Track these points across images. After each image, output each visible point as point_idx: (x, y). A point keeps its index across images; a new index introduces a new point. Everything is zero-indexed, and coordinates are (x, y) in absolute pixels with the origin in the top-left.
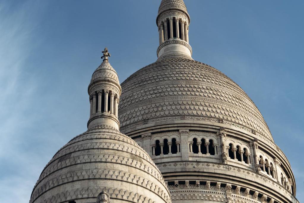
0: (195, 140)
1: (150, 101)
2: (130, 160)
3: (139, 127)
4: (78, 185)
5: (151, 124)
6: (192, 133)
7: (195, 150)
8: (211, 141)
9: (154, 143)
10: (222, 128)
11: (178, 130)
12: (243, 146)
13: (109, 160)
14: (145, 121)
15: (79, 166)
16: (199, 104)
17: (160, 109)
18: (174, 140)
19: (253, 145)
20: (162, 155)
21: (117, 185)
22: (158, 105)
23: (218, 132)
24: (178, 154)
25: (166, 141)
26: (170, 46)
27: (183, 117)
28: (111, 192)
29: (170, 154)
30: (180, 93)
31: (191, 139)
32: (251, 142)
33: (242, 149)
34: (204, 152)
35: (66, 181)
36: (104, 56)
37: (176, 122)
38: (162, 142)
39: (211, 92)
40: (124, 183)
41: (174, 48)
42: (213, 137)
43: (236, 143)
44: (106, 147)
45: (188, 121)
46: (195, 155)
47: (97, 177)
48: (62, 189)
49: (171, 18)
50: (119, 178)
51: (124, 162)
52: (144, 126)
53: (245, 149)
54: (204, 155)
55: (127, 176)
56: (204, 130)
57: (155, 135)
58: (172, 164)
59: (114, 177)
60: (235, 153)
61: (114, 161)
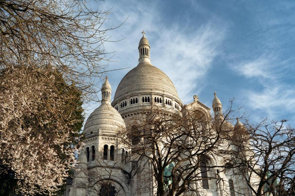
0: (143, 98)
1: (130, 85)
2: (109, 116)
3: (125, 95)
4: (93, 127)
5: (129, 94)
6: (142, 95)
7: (143, 101)
8: (149, 97)
9: (130, 100)
10: (152, 93)
11: (138, 95)
12: (159, 97)
13: (102, 118)
14: (128, 93)
15: (94, 120)
16: (145, 84)
17: (133, 87)
18: (136, 98)
19: (163, 96)
20: (133, 104)
21: (104, 125)
22: (132, 86)
23: (151, 94)
24: (138, 103)
25: (134, 99)
26: (142, 59)
27: (139, 90)
28: (102, 128)
29: (135, 104)
30: (139, 81)
31: (142, 98)
32: (162, 96)
33: (159, 99)
34: (146, 101)
35: (90, 125)
36: (106, 78)
37: (137, 92)
38: (133, 100)
39: (150, 79)
40: (107, 124)
41: (144, 59)
42: (149, 96)
43: (157, 97)
44: (102, 113)
45: (141, 91)
46: (143, 103)
47: (99, 123)
48: (89, 128)
49: (142, 48)
50: (105, 123)
51: (107, 118)
52: (127, 95)
53: (160, 98)
54: (146, 103)
55: (108, 122)
56: (146, 94)
57: (131, 97)
58: (135, 108)
59: (104, 123)
60: (157, 100)
61: (104, 118)
